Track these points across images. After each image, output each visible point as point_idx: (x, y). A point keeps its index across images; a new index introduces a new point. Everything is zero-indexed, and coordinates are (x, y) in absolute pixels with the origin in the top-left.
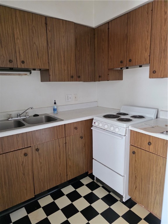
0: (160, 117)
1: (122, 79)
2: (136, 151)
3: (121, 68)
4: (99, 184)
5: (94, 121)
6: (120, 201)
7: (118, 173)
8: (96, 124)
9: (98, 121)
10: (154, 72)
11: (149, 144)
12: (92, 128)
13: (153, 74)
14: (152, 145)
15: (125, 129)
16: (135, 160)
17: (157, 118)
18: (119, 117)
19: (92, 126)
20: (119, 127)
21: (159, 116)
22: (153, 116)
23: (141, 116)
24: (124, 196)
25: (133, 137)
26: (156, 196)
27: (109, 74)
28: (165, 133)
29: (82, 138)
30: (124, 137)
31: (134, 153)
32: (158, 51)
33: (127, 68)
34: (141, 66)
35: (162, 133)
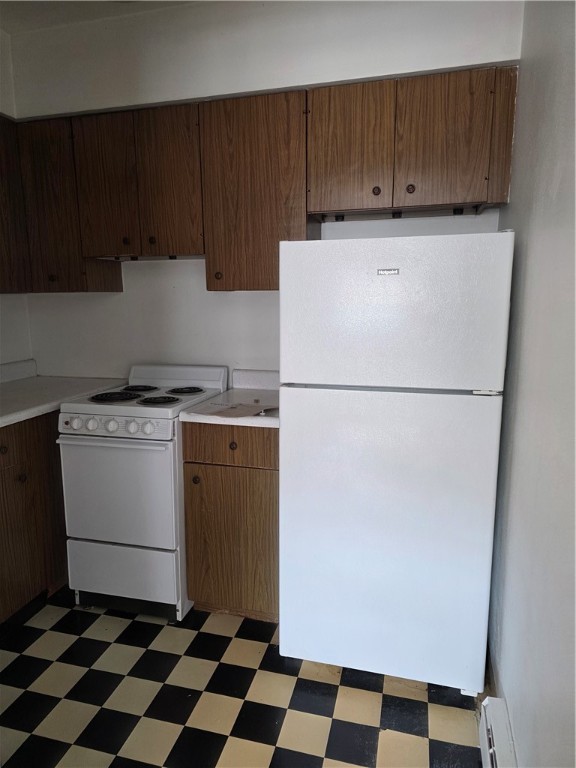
0: (235, 386)
1: (120, 289)
2: (200, 475)
3: (117, 258)
4: (93, 610)
5: (62, 418)
6: (168, 625)
7: (158, 549)
8: (76, 424)
9: (81, 416)
10: (218, 276)
11: (233, 446)
12: (58, 441)
13: (217, 280)
14: (238, 449)
15: (171, 422)
16: (202, 499)
17: (228, 389)
18: (140, 396)
19: (57, 434)
20: (153, 421)
21: (230, 385)
22: (220, 386)
23: (194, 388)
24: (179, 607)
25: (192, 441)
26: (257, 566)
27: (85, 273)
28: (263, 414)
29: (22, 478)
30: (170, 444)
31: (196, 480)
32: (222, 226)
33: (134, 258)
34: (172, 257)
35: (258, 415)
